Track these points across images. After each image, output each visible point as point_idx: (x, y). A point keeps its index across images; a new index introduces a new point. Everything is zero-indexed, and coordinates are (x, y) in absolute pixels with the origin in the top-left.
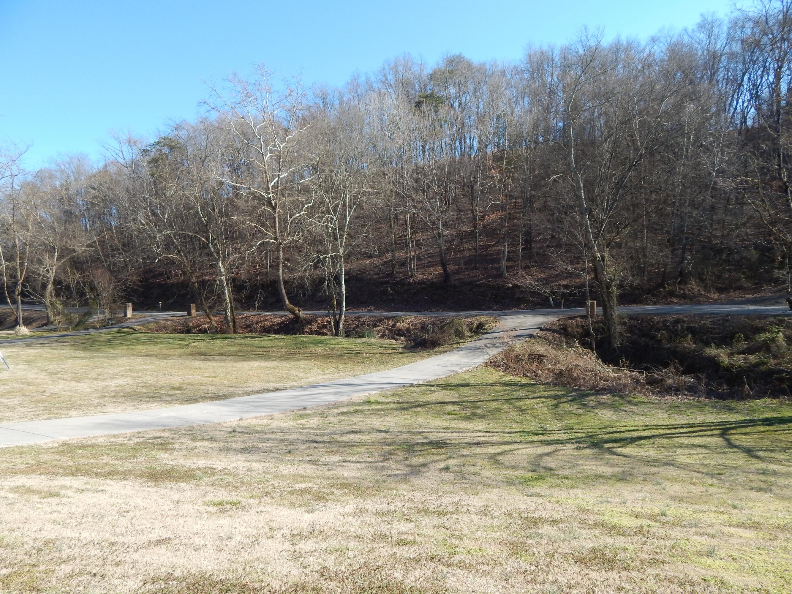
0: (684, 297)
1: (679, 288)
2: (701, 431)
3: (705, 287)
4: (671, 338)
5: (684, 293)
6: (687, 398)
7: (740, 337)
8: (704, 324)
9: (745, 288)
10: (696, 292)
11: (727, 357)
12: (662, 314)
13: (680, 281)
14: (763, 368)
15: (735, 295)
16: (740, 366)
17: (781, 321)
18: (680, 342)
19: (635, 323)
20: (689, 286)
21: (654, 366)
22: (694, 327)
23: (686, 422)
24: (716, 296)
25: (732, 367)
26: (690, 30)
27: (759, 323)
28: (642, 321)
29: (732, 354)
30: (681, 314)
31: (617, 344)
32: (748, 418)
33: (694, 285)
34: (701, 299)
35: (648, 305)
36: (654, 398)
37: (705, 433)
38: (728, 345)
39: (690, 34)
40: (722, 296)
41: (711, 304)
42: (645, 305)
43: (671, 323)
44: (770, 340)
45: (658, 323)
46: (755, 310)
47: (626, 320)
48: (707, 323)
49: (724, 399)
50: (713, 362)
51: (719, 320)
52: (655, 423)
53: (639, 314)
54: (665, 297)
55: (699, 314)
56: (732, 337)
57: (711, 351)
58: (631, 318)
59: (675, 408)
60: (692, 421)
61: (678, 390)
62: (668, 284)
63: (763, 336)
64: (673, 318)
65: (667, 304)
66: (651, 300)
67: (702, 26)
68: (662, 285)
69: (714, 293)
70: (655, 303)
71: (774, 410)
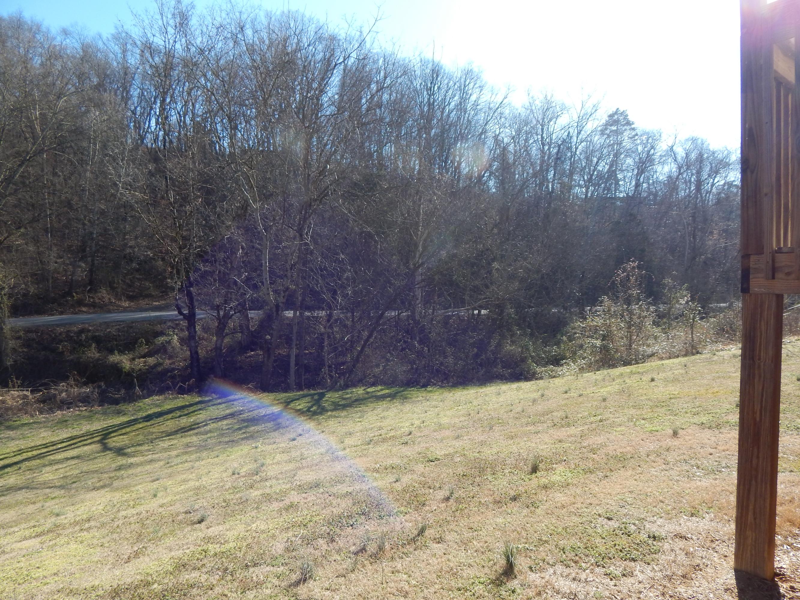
0: (93, 305)
1: (89, 297)
2: (80, 442)
3: (117, 295)
4: (74, 348)
5: (94, 302)
6: (79, 410)
7: (142, 342)
8: (110, 332)
9: (153, 296)
10: (106, 300)
11: (129, 363)
12: (66, 324)
13: (90, 289)
14: (160, 369)
15: (143, 303)
16: (140, 370)
17: (177, 325)
18: (83, 352)
19: (34, 335)
20: (99, 294)
21: (52, 382)
22: (99, 336)
23: (69, 435)
24: (126, 304)
25: (133, 372)
26: (104, 38)
27: (158, 328)
28: (42, 334)
29: (134, 359)
30: (87, 323)
31: (9, 362)
32: (133, 418)
33: (104, 294)
34: (111, 308)
35: (53, 315)
36: (41, 418)
37: (85, 442)
38: (131, 350)
39: (105, 42)
40: (132, 304)
41: (121, 312)
42: (49, 315)
43: (75, 333)
44: (167, 342)
45: (61, 334)
46: (157, 316)
47: (21, 333)
48: (113, 331)
49: (117, 404)
50: (116, 369)
51: (124, 327)
52: (33, 444)
53: (39, 326)
54: (72, 306)
55: (106, 322)
56: (136, 343)
57: (115, 358)
58: (28, 330)
59: (63, 423)
60: (75, 433)
61: (71, 403)
62: (77, 293)
63: (162, 339)
64: (77, 328)
65: (76, 313)
66: (56, 310)
67: (116, 38)
68: (70, 294)
69: (125, 301)
70: (61, 313)
71: (157, 406)
